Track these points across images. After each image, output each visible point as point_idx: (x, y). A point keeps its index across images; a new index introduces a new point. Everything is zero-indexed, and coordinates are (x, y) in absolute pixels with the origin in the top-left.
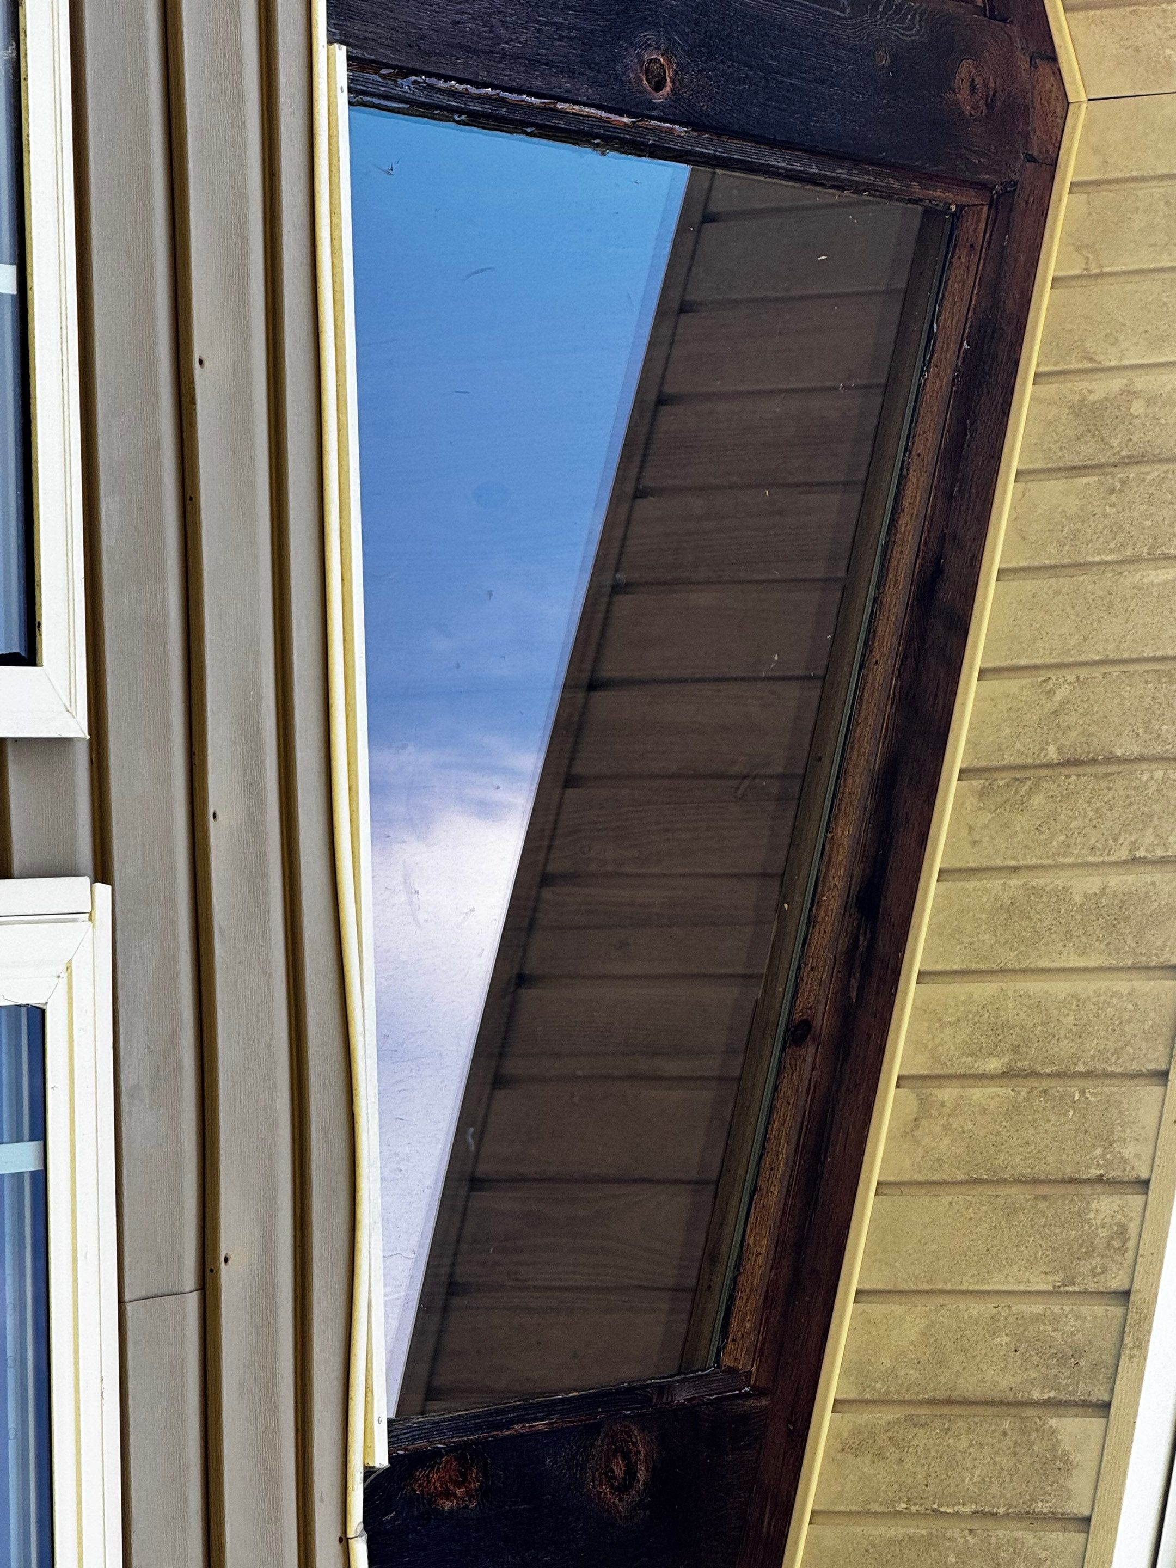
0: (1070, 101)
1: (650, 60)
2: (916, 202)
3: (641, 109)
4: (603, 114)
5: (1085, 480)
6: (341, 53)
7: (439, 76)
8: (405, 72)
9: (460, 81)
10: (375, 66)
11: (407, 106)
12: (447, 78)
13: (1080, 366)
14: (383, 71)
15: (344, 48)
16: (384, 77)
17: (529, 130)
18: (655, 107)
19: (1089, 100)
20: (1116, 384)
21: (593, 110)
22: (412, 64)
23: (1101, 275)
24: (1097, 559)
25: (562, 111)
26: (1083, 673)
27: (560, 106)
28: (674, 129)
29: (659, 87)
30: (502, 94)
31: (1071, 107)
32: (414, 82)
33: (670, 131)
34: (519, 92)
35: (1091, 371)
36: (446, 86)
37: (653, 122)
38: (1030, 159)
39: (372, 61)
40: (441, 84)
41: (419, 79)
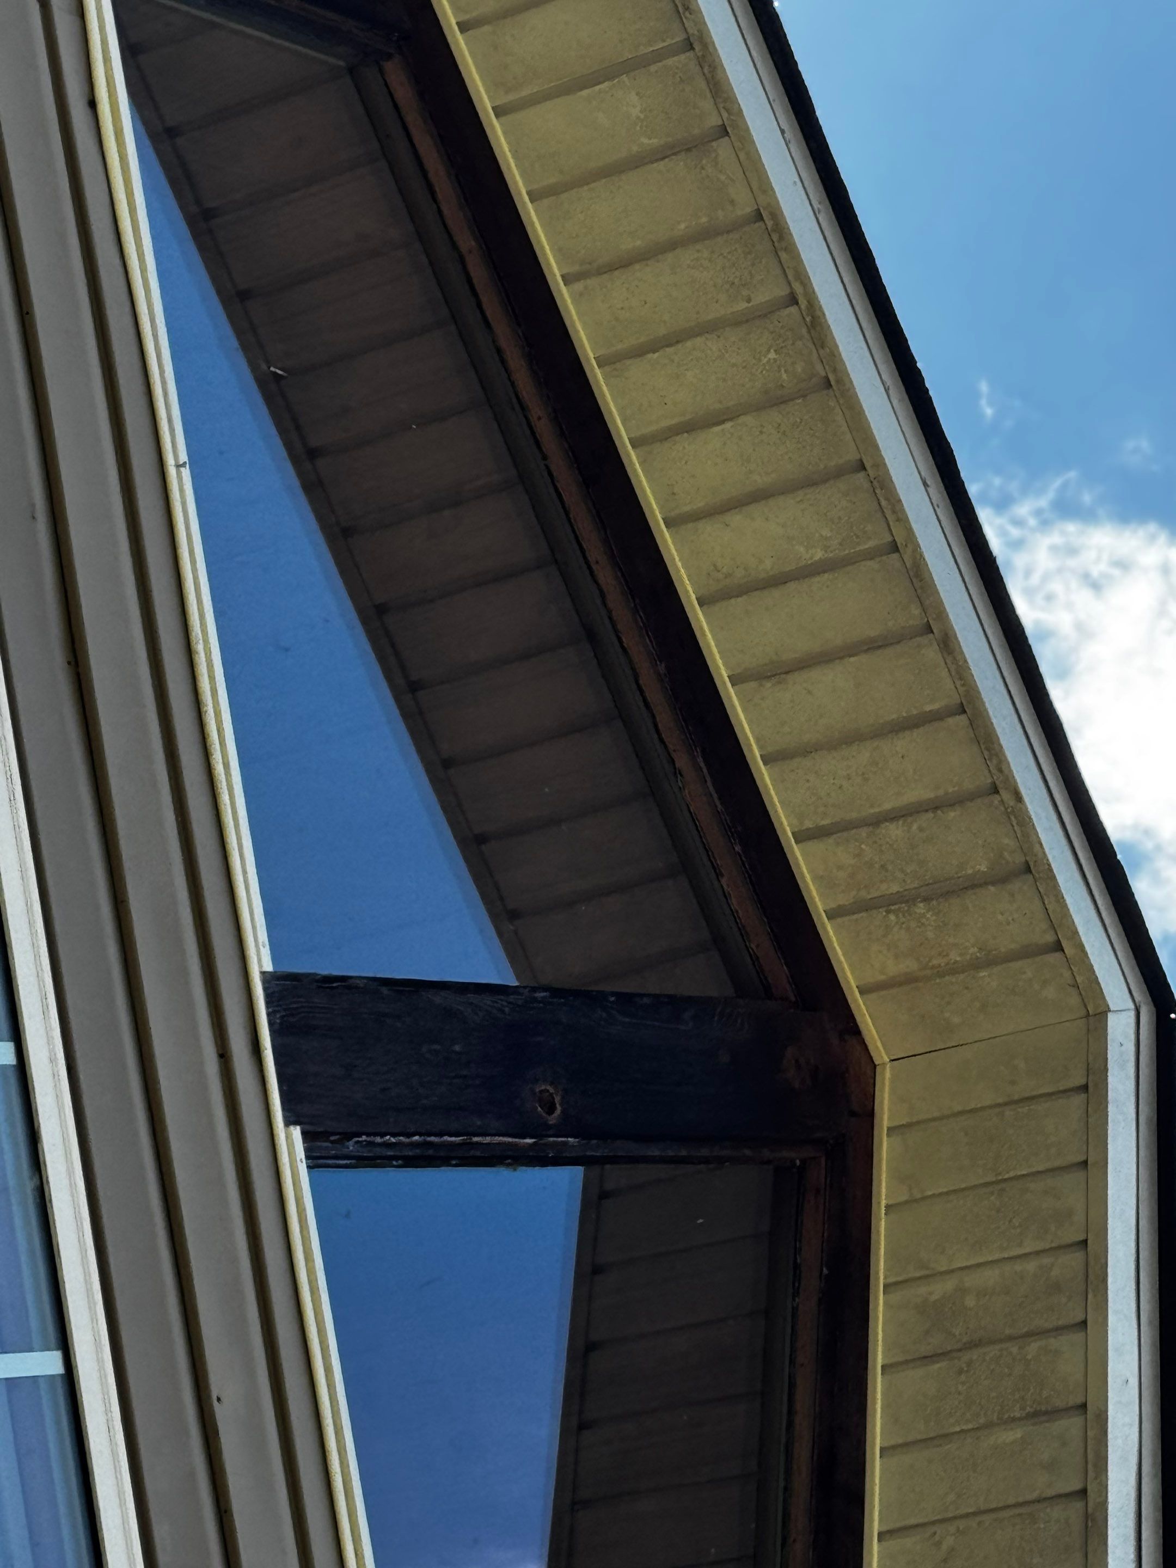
0: (876, 1063)
1: (541, 1092)
2: (769, 1162)
3: (540, 1130)
4: (510, 1140)
5: (937, 1366)
6: (296, 1132)
7: (375, 1134)
8: (348, 1136)
9: (394, 1135)
10: (325, 1135)
11: (353, 1161)
12: (383, 1135)
13: (918, 1274)
14: (332, 1138)
15: (298, 1128)
16: (332, 1142)
17: (454, 1162)
18: (549, 1127)
19: (893, 1060)
20: (949, 1285)
21: (501, 1138)
22: (354, 1129)
23: (924, 1198)
24: (958, 1429)
25: (477, 1143)
26: (962, 1524)
27: (476, 1139)
28: (568, 1141)
29: (551, 1109)
30: (429, 1139)
31: (878, 1069)
32: (357, 1142)
33: (565, 1143)
34: (441, 1135)
35: (927, 1277)
36: (382, 1140)
37: (551, 1139)
38: (853, 1114)
39: (321, 1133)
40: (378, 1140)
41: (360, 1139)
